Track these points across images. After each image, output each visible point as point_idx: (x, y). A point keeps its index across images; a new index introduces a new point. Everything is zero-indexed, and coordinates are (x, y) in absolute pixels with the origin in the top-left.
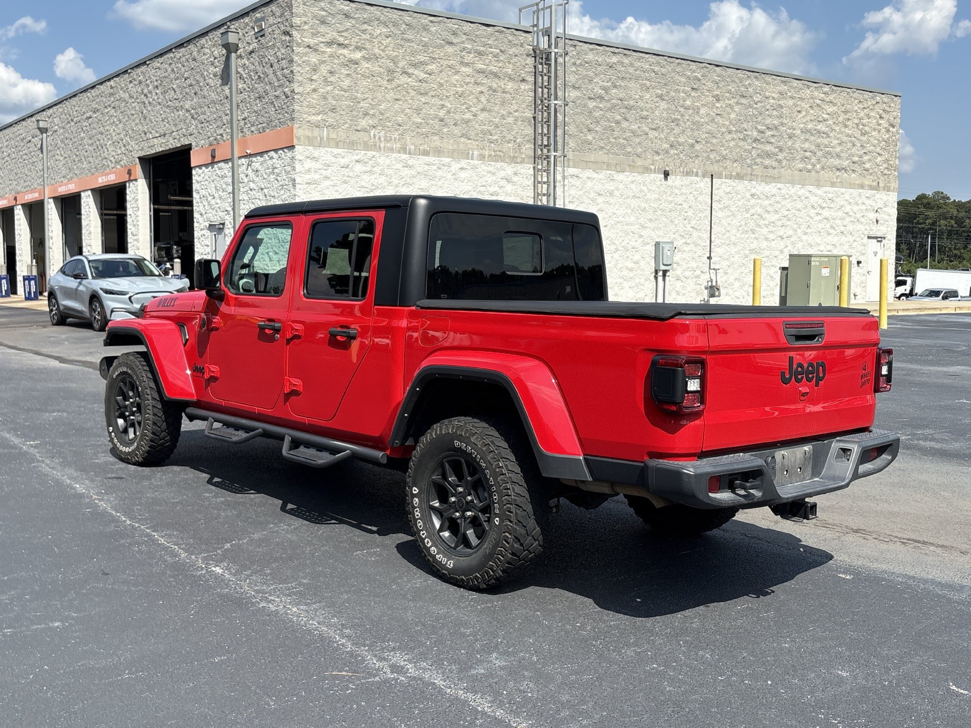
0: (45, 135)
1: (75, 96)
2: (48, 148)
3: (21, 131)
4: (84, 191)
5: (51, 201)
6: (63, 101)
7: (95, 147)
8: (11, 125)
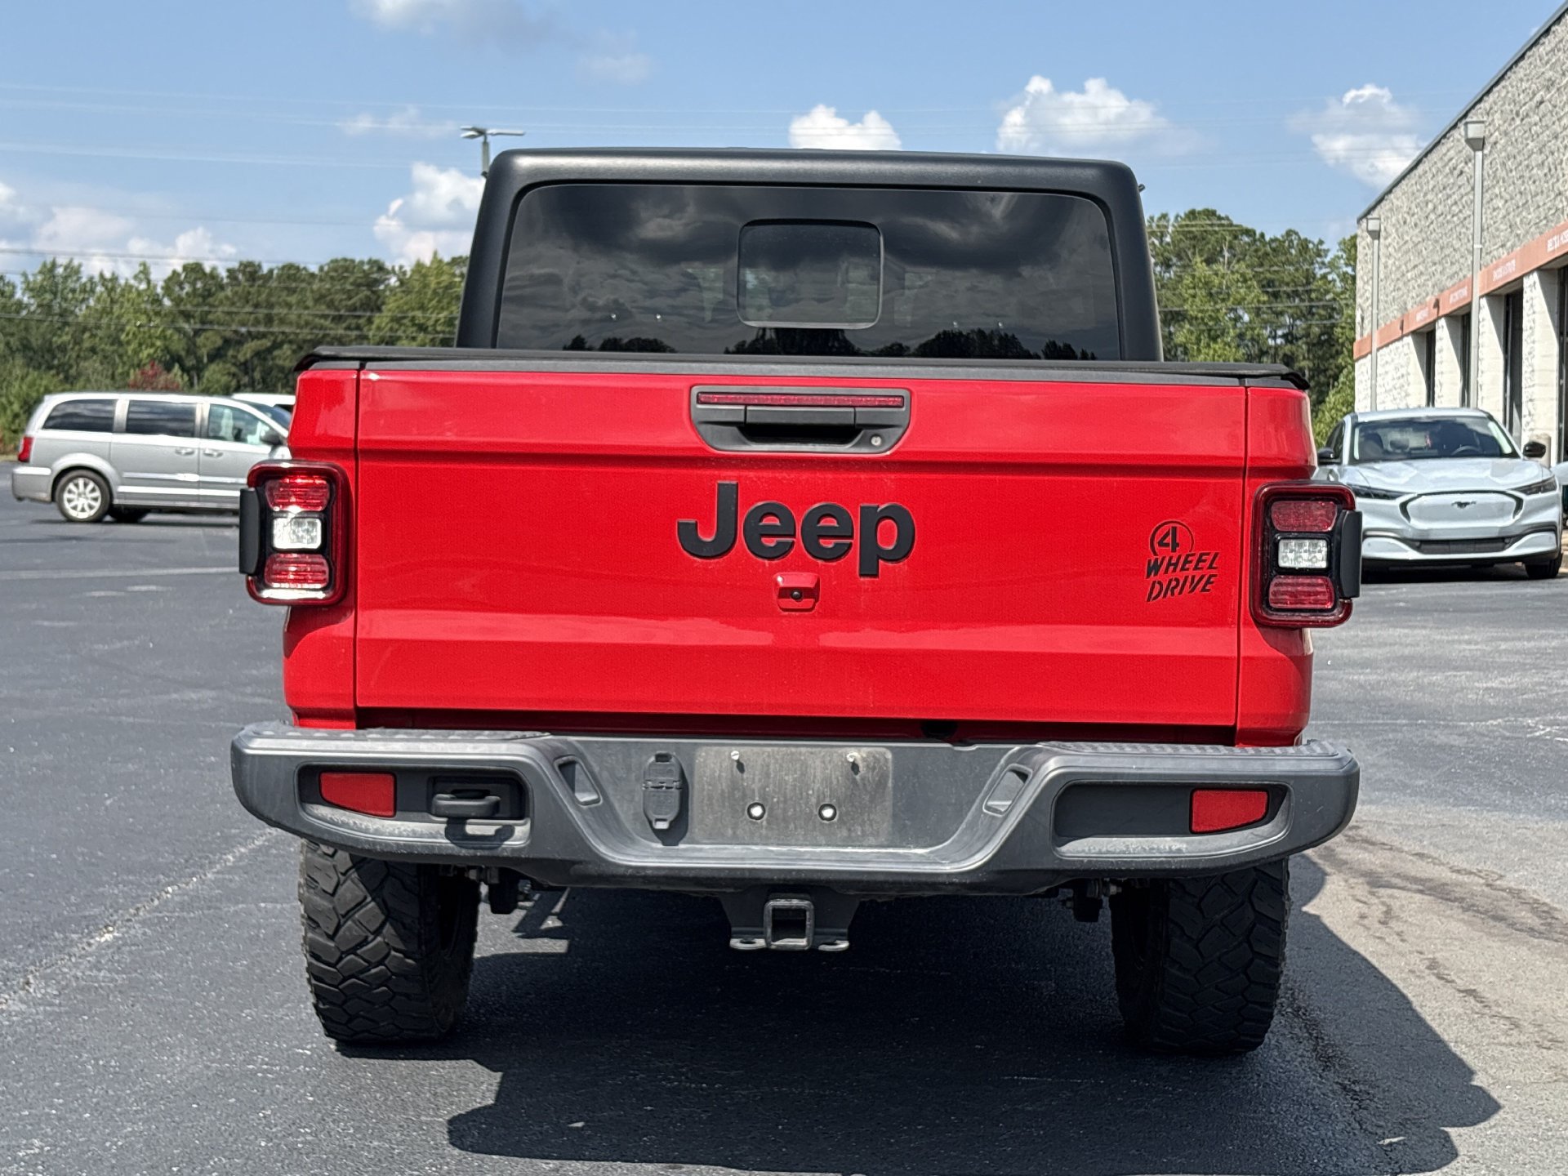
0: (1479, 154)
1: (1522, 57)
2: (1485, 183)
3: (1452, 153)
4: (1528, 274)
5: (1484, 301)
6: (1505, 73)
7: (1546, 170)
8: (1439, 142)
